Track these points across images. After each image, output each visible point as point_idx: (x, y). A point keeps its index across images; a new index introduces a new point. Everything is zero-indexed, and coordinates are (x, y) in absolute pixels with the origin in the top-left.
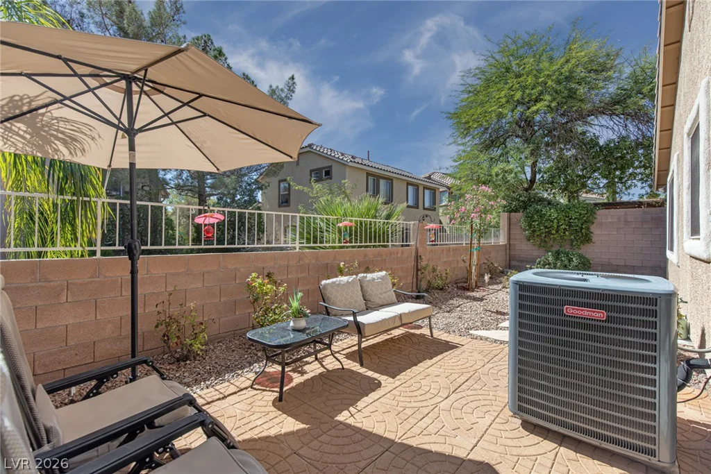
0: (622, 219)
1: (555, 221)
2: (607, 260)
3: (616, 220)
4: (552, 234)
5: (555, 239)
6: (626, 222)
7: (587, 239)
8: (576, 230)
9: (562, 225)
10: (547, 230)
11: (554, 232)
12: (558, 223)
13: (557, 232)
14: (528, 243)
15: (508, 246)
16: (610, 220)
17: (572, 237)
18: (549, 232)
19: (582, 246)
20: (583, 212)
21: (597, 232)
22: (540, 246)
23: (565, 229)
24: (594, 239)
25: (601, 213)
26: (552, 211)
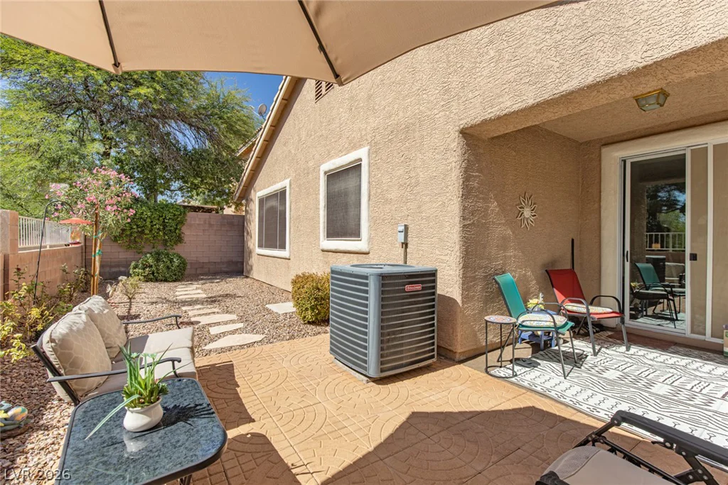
0: (207, 222)
1: (149, 220)
2: (195, 259)
3: (202, 223)
4: (146, 234)
5: (147, 239)
6: (211, 225)
7: (179, 239)
8: (170, 230)
9: (155, 225)
10: (140, 229)
11: (147, 232)
12: (152, 222)
13: (151, 231)
14: (115, 244)
15: (84, 247)
16: (197, 222)
17: (167, 237)
18: (142, 232)
19: (175, 247)
20: (177, 213)
21: (187, 232)
22: (129, 247)
23: (159, 229)
24: (186, 239)
25: (191, 214)
26: (144, 208)
